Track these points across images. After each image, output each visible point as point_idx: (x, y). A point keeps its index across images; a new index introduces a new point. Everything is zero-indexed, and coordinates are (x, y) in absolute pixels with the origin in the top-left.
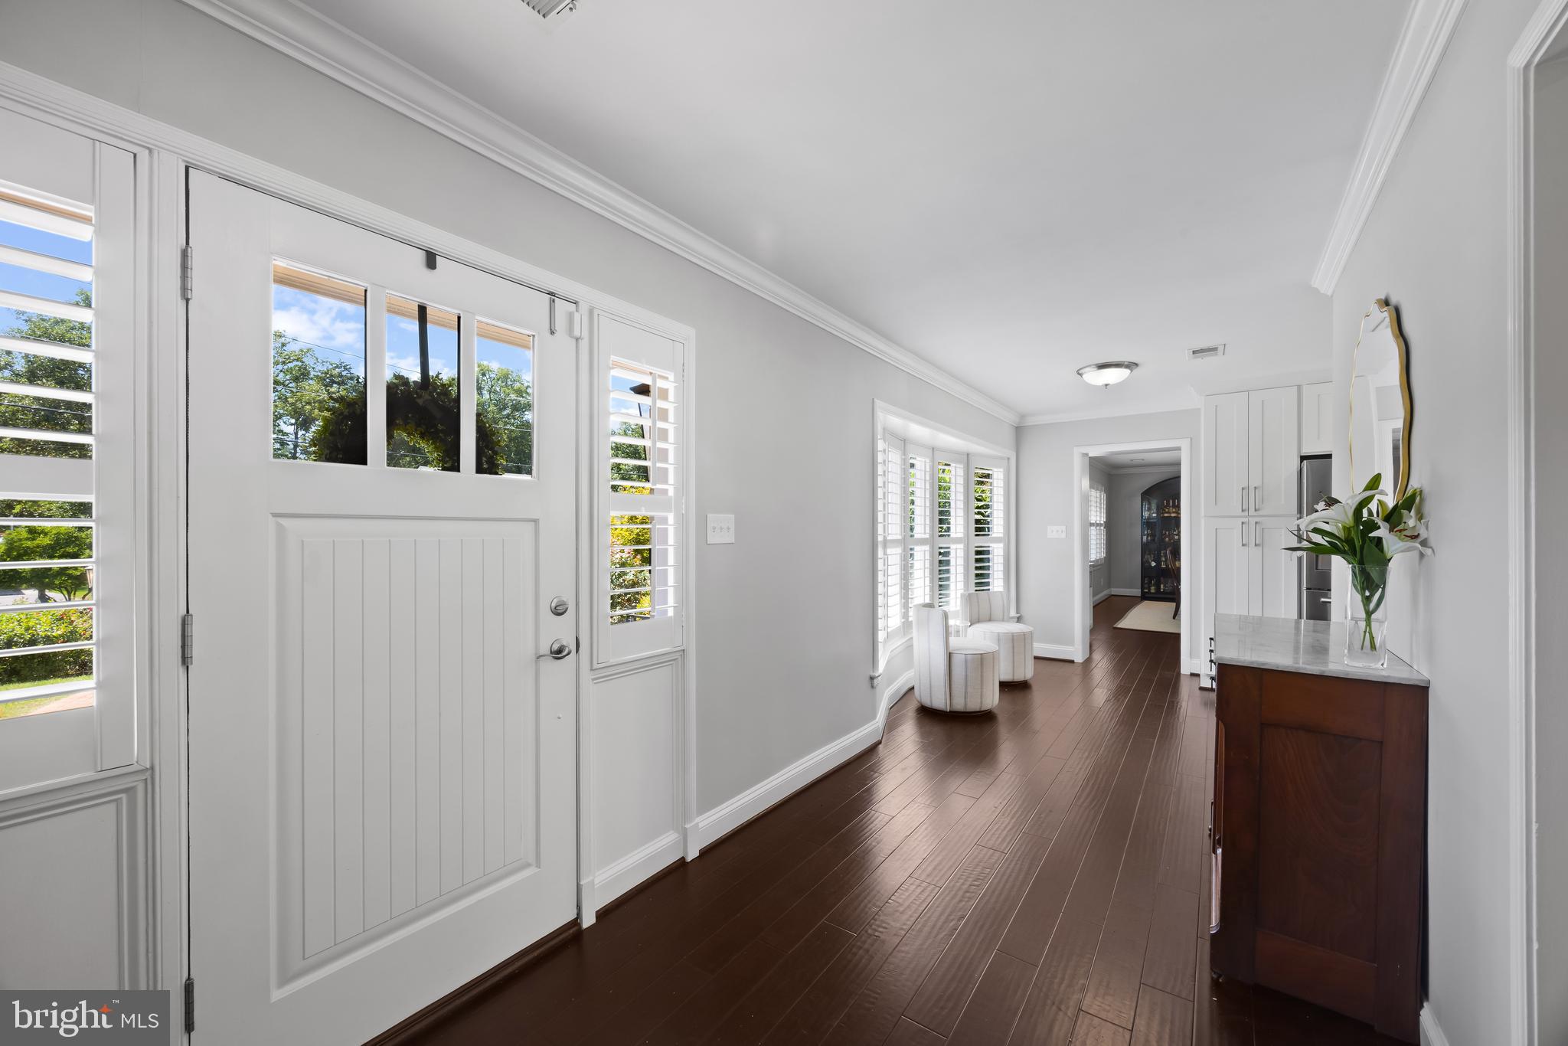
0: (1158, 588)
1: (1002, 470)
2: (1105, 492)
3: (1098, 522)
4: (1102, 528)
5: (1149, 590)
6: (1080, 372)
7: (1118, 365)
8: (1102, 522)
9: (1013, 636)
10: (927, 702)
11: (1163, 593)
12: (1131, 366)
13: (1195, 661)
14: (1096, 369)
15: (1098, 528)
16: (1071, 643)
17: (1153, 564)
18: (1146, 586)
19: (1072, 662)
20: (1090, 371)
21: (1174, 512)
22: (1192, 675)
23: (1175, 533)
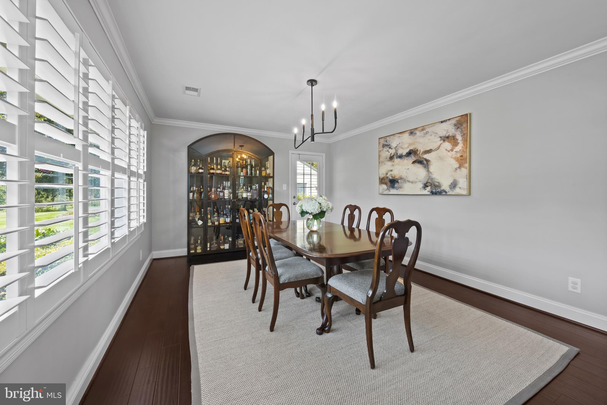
0: (204, 246)
2: (145, 131)
3: (133, 169)
4: (141, 181)
5: (196, 250)
8: (141, 172)
15: (134, 179)
17: (200, 223)
18: (192, 246)
21: (218, 169)
23: (219, 190)
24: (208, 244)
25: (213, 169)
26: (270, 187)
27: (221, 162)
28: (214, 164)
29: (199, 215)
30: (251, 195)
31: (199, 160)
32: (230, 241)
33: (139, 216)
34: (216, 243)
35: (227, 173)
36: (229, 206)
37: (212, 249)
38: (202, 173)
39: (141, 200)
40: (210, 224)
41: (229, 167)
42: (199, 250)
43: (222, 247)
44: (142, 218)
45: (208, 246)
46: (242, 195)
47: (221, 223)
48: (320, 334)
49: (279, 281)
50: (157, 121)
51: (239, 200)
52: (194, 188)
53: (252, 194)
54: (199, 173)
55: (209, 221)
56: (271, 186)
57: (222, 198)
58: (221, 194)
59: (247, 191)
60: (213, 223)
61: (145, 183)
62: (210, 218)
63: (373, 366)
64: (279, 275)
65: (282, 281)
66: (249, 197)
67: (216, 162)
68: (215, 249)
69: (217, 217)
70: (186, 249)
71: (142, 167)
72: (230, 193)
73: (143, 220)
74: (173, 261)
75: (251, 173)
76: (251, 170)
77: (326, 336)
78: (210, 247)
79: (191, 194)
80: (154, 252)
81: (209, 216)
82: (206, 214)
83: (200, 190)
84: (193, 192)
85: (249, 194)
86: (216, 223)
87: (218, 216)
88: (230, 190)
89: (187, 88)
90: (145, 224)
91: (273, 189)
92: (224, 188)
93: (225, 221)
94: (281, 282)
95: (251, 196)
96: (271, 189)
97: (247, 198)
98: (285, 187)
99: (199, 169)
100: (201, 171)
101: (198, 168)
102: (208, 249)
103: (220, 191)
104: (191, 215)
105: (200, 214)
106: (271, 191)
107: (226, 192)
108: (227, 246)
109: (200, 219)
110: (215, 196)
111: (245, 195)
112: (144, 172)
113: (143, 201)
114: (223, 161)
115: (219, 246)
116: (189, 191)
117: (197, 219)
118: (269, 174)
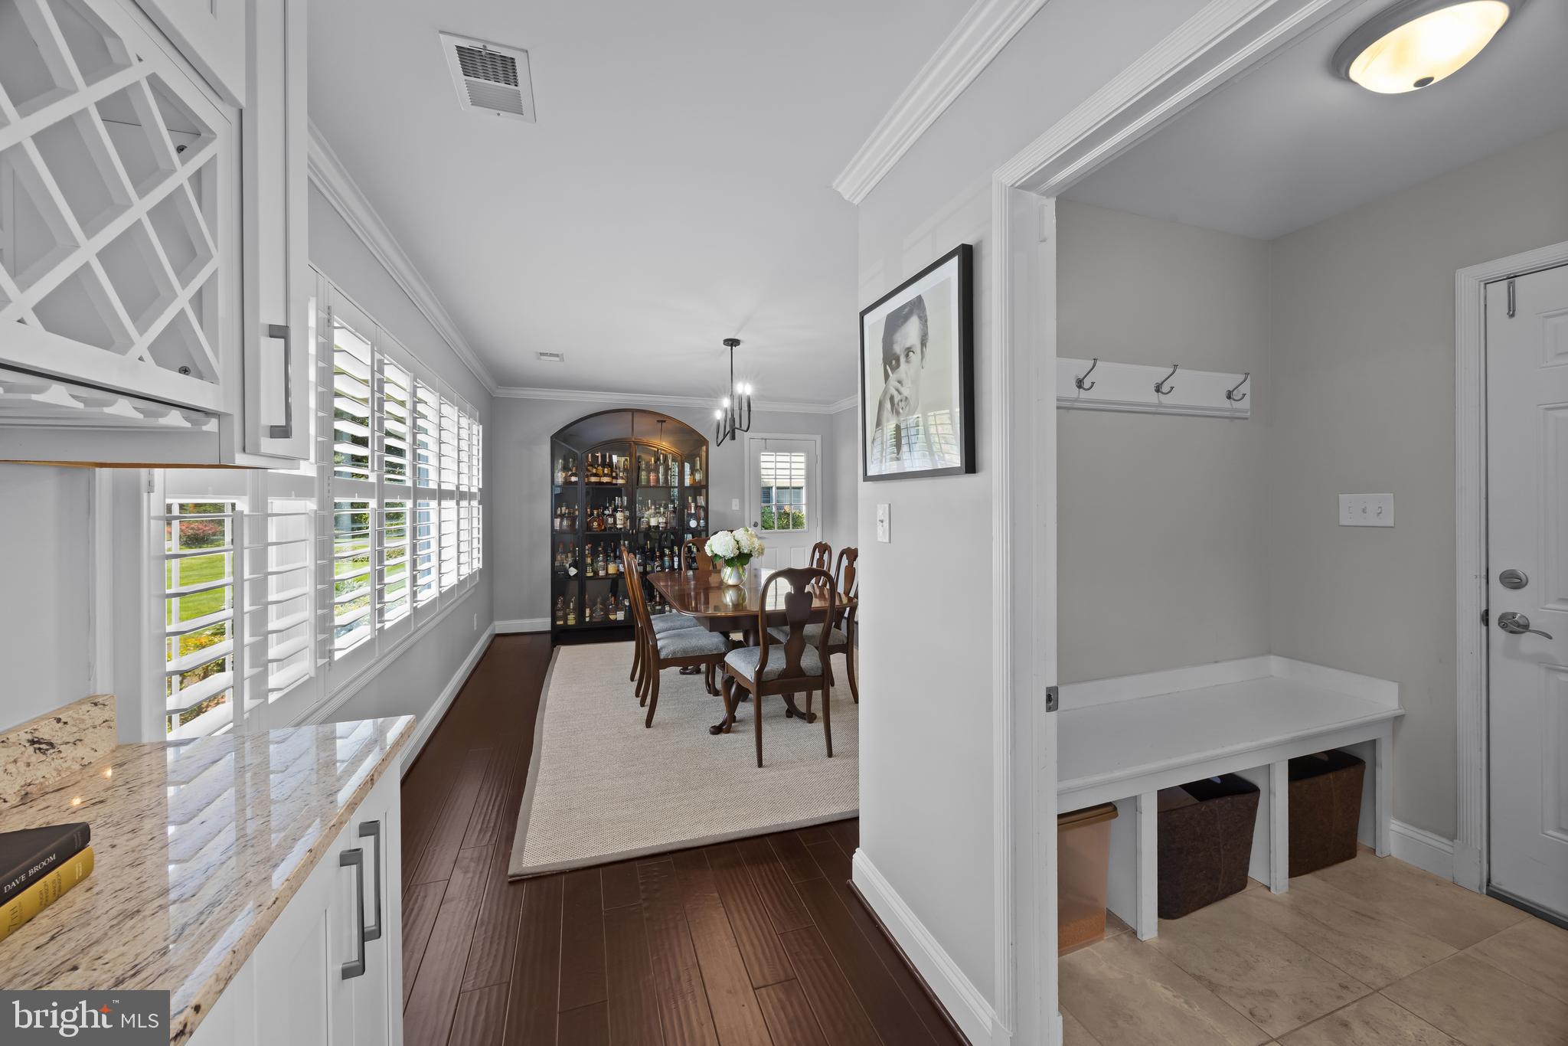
0: (581, 615)
2: (481, 422)
3: (464, 489)
4: (475, 503)
5: (566, 620)
8: (474, 490)
15: (464, 503)
17: (573, 572)
18: (560, 614)
21: (605, 475)
23: (606, 512)
24: (588, 611)
25: (596, 475)
26: (701, 507)
27: (611, 459)
28: (598, 465)
29: (572, 557)
30: (664, 521)
31: (571, 460)
32: (626, 606)
33: (472, 559)
34: (601, 610)
35: (620, 481)
36: (626, 542)
37: (594, 620)
38: (575, 483)
39: (475, 534)
40: (591, 574)
41: (625, 470)
42: (571, 620)
43: (612, 617)
44: (475, 562)
45: (587, 615)
46: (648, 523)
47: (609, 572)
48: (713, 733)
49: (659, 656)
50: (502, 392)
51: (642, 531)
52: (564, 508)
53: (667, 519)
54: (571, 483)
55: (589, 569)
56: (703, 504)
57: (612, 528)
58: (611, 520)
59: (657, 513)
60: (596, 573)
61: (481, 507)
62: (592, 564)
63: (760, 765)
64: (659, 648)
65: (663, 655)
66: (661, 525)
67: (601, 462)
68: (599, 620)
69: (603, 561)
70: (549, 620)
71: (475, 482)
72: (626, 518)
73: (477, 565)
74: (528, 639)
75: (666, 480)
76: (666, 474)
77: (723, 736)
78: (591, 616)
79: (557, 521)
80: (497, 623)
81: (589, 560)
82: (583, 556)
83: (574, 513)
84: (562, 516)
85: (662, 520)
86: (602, 573)
87: (606, 562)
88: (627, 513)
89: (541, 354)
90: (481, 571)
91: (706, 509)
92: (615, 510)
93: (618, 570)
94: (662, 657)
95: (666, 523)
96: (704, 511)
97: (657, 527)
98: (735, 505)
99: (572, 475)
100: (574, 479)
101: (570, 473)
102: (587, 619)
103: (609, 515)
104: (559, 557)
105: (574, 556)
106: (702, 514)
107: (619, 515)
108: (620, 616)
109: (575, 565)
110: (599, 525)
111: (653, 522)
112: (479, 489)
113: (477, 534)
115: (607, 614)
116: (554, 515)
117: (568, 565)
118: (700, 482)
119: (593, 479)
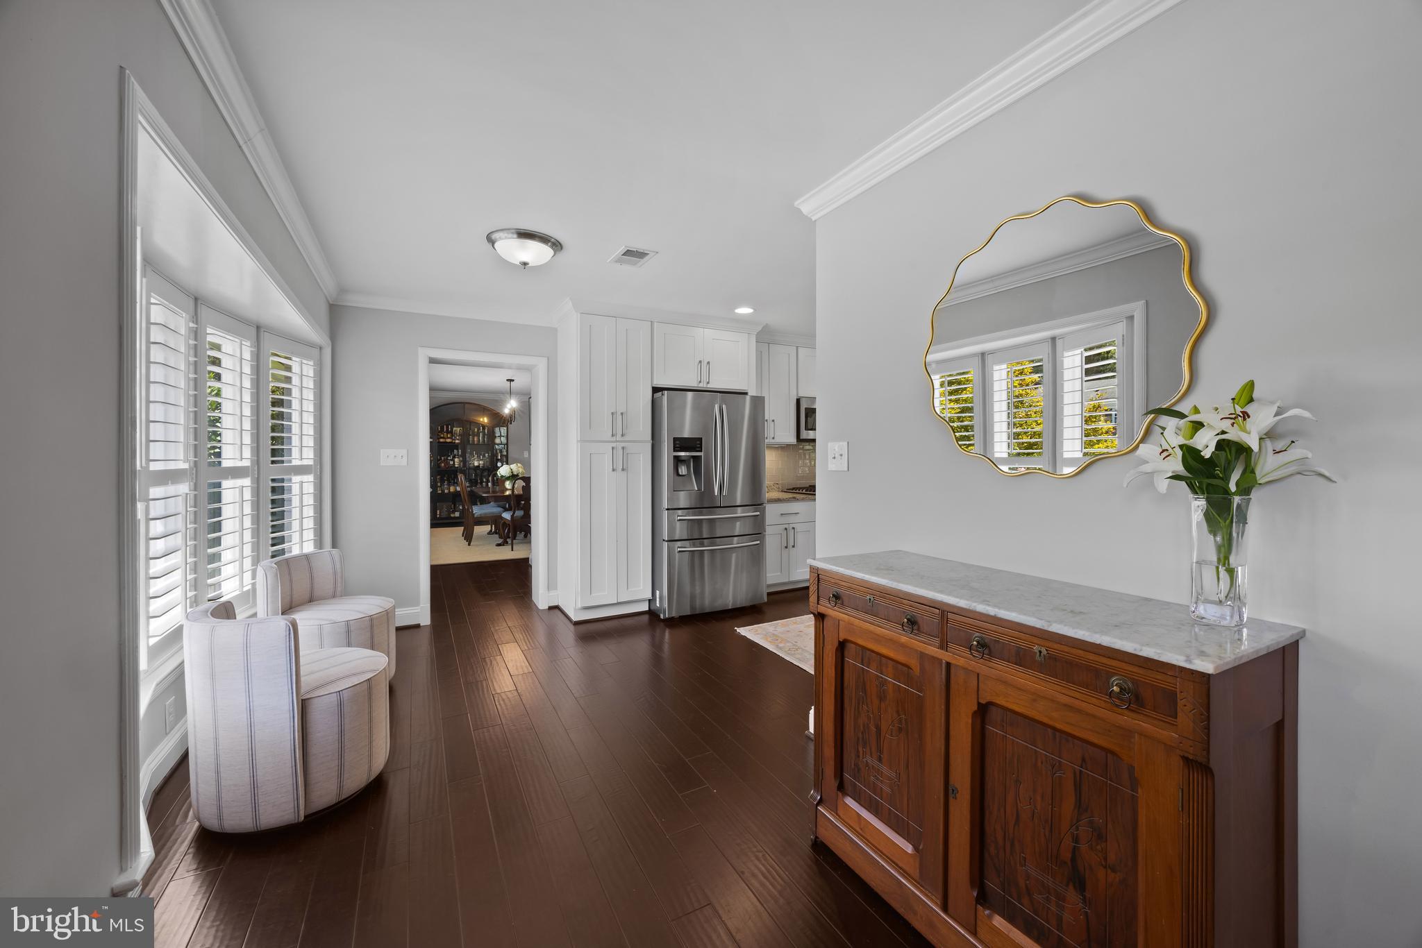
1: (311, 363)
6: (494, 236)
7: (544, 239)
9: (371, 620)
10: (213, 824)
11: (441, 518)
12: (557, 245)
13: (552, 593)
14: (515, 236)
16: (415, 602)
19: (417, 626)
20: (506, 238)
21: (448, 438)
22: (551, 608)
23: (449, 458)
24: (438, 512)
25: (442, 438)
26: (504, 455)
27: (452, 429)
28: (445, 433)
32: (460, 509)
34: (446, 511)
35: (457, 441)
40: (440, 492)
41: (461, 435)
43: (452, 515)
47: (451, 491)
51: (470, 468)
53: (484, 462)
55: (439, 489)
57: (452, 467)
58: (451, 463)
59: (479, 459)
60: (443, 491)
62: (441, 487)
66: (481, 465)
67: (446, 431)
68: (445, 517)
69: (447, 484)
72: (461, 462)
75: (484, 441)
76: (484, 437)
78: (440, 515)
81: (439, 484)
82: (435, 482)
85: (481, 462)
86: (446, 491)
87: (449, 485)
88: (461, 459)
91: (507, 457)
92: (454, 457)
95: (484, 464)
97: (479, 466)
98: (526, 455)
102: (438, 517)
103: (450, 460)
106: (505, 459)
107: (456, 460)
108: (458, 513)
110: (445, 465)
111: (476, 464)
114: (454, 429)
115: (449, 514)
119: (441, 440)
